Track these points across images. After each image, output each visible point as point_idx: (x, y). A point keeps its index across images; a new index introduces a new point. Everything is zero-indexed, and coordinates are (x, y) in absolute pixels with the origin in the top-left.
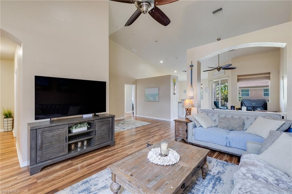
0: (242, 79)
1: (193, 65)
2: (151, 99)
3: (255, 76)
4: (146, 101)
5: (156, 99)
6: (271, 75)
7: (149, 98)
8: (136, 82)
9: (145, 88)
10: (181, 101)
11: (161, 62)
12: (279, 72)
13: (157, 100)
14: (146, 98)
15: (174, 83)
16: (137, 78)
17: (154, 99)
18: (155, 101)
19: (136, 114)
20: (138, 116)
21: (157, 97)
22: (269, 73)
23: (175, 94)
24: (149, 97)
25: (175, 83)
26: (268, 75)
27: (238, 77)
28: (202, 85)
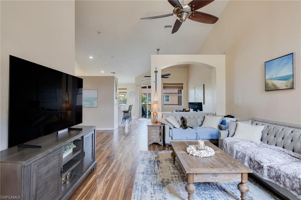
0: (166, 87)
1: (157, 71)
3: (174, 86)
6: (183, 85)
11: (91, 58)
12: (188, 83)
15: (116, 86)
22: (182, 84)
23: (117, 99)
26: (181, 85)
27: (163, 85)
28: (126, 89)
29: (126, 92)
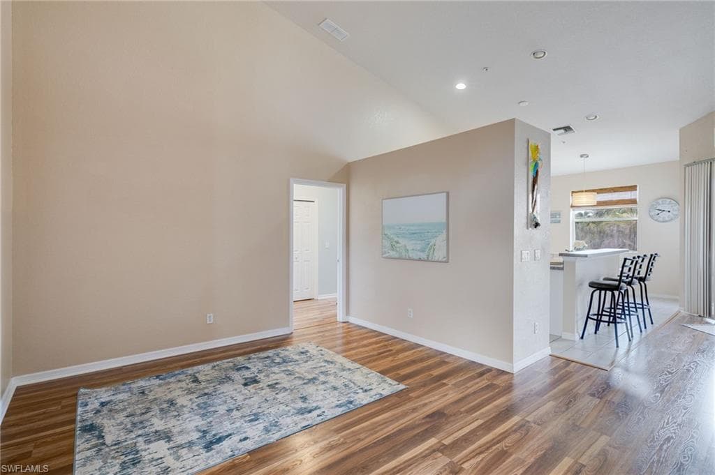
2: (409, 248)
4: (387, 258)
5: (433, 248)
7: (403, 242)
8: (344, 175)
9: (383, 200)
10: (561, 259)
11: (461, 86)
13: (440, 254)
14: (387, 243)
15: (531, 168)
16: (352, 158)
17: (423, 251)
18: (427, 260)
19: (348, 312)
20: (353, 320)
21: (440, 241)
23: (537, 225)
24: (400, 241)
25: (536, 165)
28: (633, 188)
29: (634, 202)
